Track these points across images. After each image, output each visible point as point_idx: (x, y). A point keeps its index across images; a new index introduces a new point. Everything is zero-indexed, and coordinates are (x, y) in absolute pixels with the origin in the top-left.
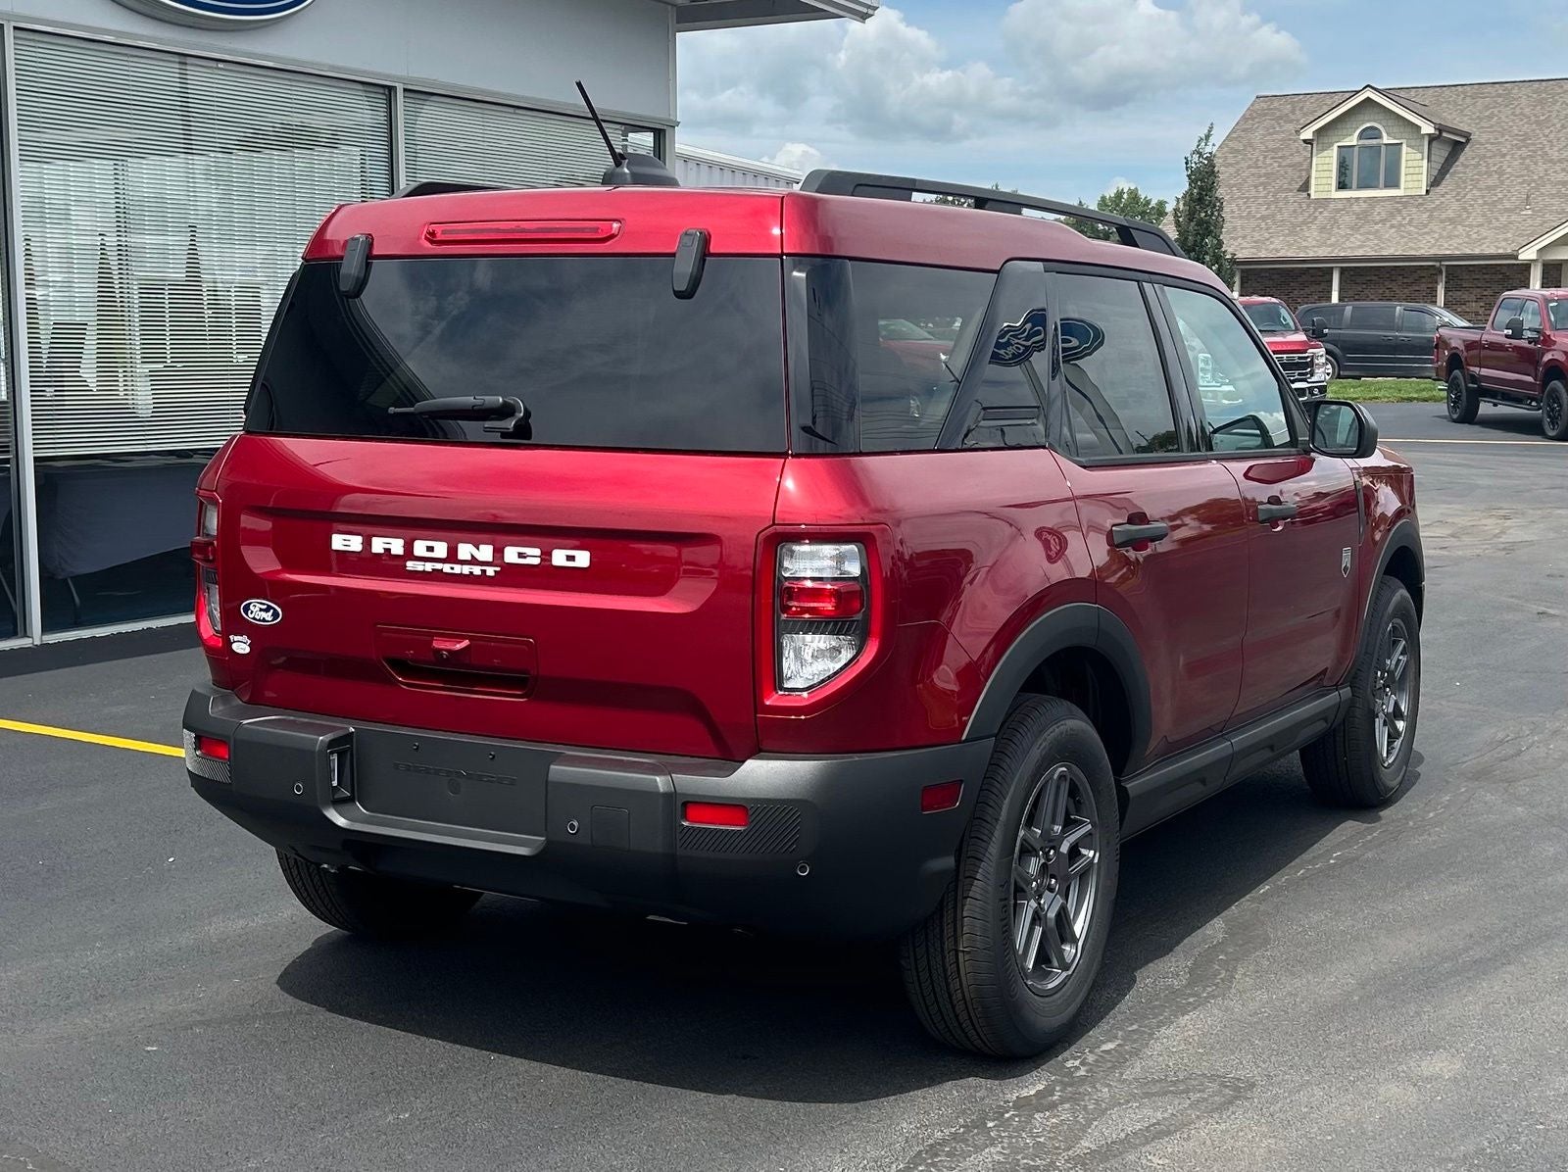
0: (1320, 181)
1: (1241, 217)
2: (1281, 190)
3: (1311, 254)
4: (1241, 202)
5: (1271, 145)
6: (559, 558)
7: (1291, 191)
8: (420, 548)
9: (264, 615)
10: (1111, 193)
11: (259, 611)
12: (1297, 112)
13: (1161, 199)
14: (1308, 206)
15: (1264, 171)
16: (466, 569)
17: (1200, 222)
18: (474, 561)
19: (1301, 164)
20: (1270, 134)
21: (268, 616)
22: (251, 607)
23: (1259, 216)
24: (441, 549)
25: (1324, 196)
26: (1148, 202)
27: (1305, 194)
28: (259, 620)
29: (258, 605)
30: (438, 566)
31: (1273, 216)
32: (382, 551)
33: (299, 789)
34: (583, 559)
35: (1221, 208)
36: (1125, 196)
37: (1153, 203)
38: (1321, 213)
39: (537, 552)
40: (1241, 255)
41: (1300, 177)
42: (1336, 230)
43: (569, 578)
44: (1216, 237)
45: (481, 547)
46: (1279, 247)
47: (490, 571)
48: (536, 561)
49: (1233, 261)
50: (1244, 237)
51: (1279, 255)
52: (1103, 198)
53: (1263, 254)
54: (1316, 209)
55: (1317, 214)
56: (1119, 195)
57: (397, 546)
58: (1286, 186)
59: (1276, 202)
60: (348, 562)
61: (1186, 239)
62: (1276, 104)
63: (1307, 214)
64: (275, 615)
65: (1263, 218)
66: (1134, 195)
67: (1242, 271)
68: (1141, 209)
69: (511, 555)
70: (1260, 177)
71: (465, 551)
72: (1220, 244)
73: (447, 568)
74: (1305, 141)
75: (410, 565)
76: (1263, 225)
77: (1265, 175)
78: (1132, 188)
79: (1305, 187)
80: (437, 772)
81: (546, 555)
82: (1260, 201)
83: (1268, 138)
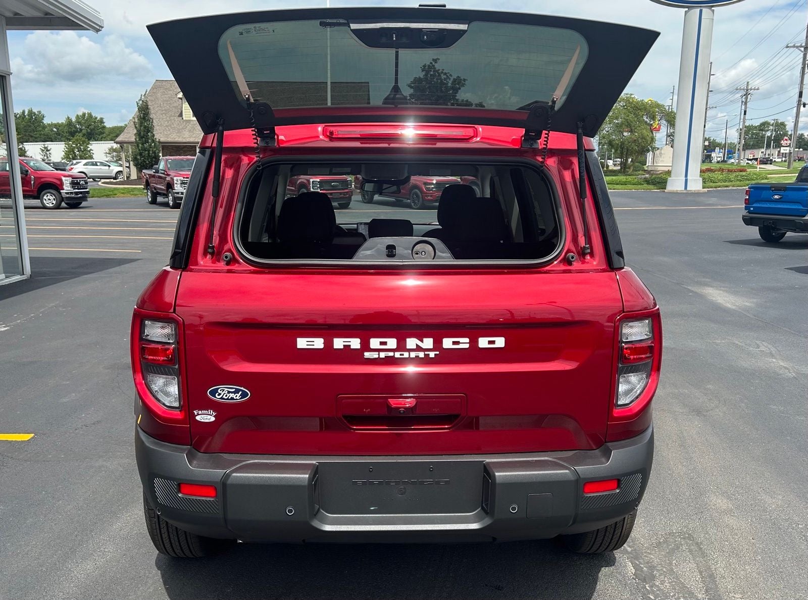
0: (186, 113)
1: (158, 126)
2: (171, 116)
3: (188, 140)
4: (157, 120)
5: (165, 99)
6: (483, 343)
7: (176, 116)
8: (375, 343)
9: (232, 395)
10: (80, 114)
11: (226, 393)
12: (173, 87)
13: (102, 117)
14: (183, 122)
15: (164, 109)
16: (413, 355)
17: (145, 127)
18: (419, 349)
19: (177, 107)
20: (164, 95)
21: (238, 396)
22: (219, 391)
23: (165, 125)
24: (392, 343)
25: (189, 119)
26: (96, 118)
27: (181, 118)
28: (228, 399)
29: (226, 389)
30: (391, 354)
31: (170, 125)
32: (342, 347)
33: (290, 511)
34: (500, 342)
35: (152, 122)
36: (87, 115)
37: (98, 118)
38: (188, 125)
39: (467, 340)
40: (162, 140)
41: (178, 111)
42: (195, 132)
43: (492, 355)
44: (152, 133)
45: (425, 340)
46: (175, 137)
47: (432, 354)
48: (467, 346)
49: (160, 142)
50: (161, 133)
51: (176, 140)
52: (78, 115)
53: (169, 140)
54: (186, 124)
55: (187, 125)
56: (84, 114)
57: (355, 343)
58: (173, 115)
59: (171, 120)
60: (310, 356)
61: (140, 133)
62: (164, 83)
63: (183, 126)
64: (244, 395)
65: (167, 126)
66: (90, 115)
67: (162, 146)
68: (93, 120)
69: (447, 343)
70: (163, 111)
71: (411, 343)
72: (154, 135)
73: (397, 355)
74: (179, 98)
75: (367, 355)
76: (167, 129)
77: (165, 110)
78: (89, 112)
79: (181, 115)
80: (388, 483)
81: (474, 342)
82: (164, 119)
83: (163, 96)
